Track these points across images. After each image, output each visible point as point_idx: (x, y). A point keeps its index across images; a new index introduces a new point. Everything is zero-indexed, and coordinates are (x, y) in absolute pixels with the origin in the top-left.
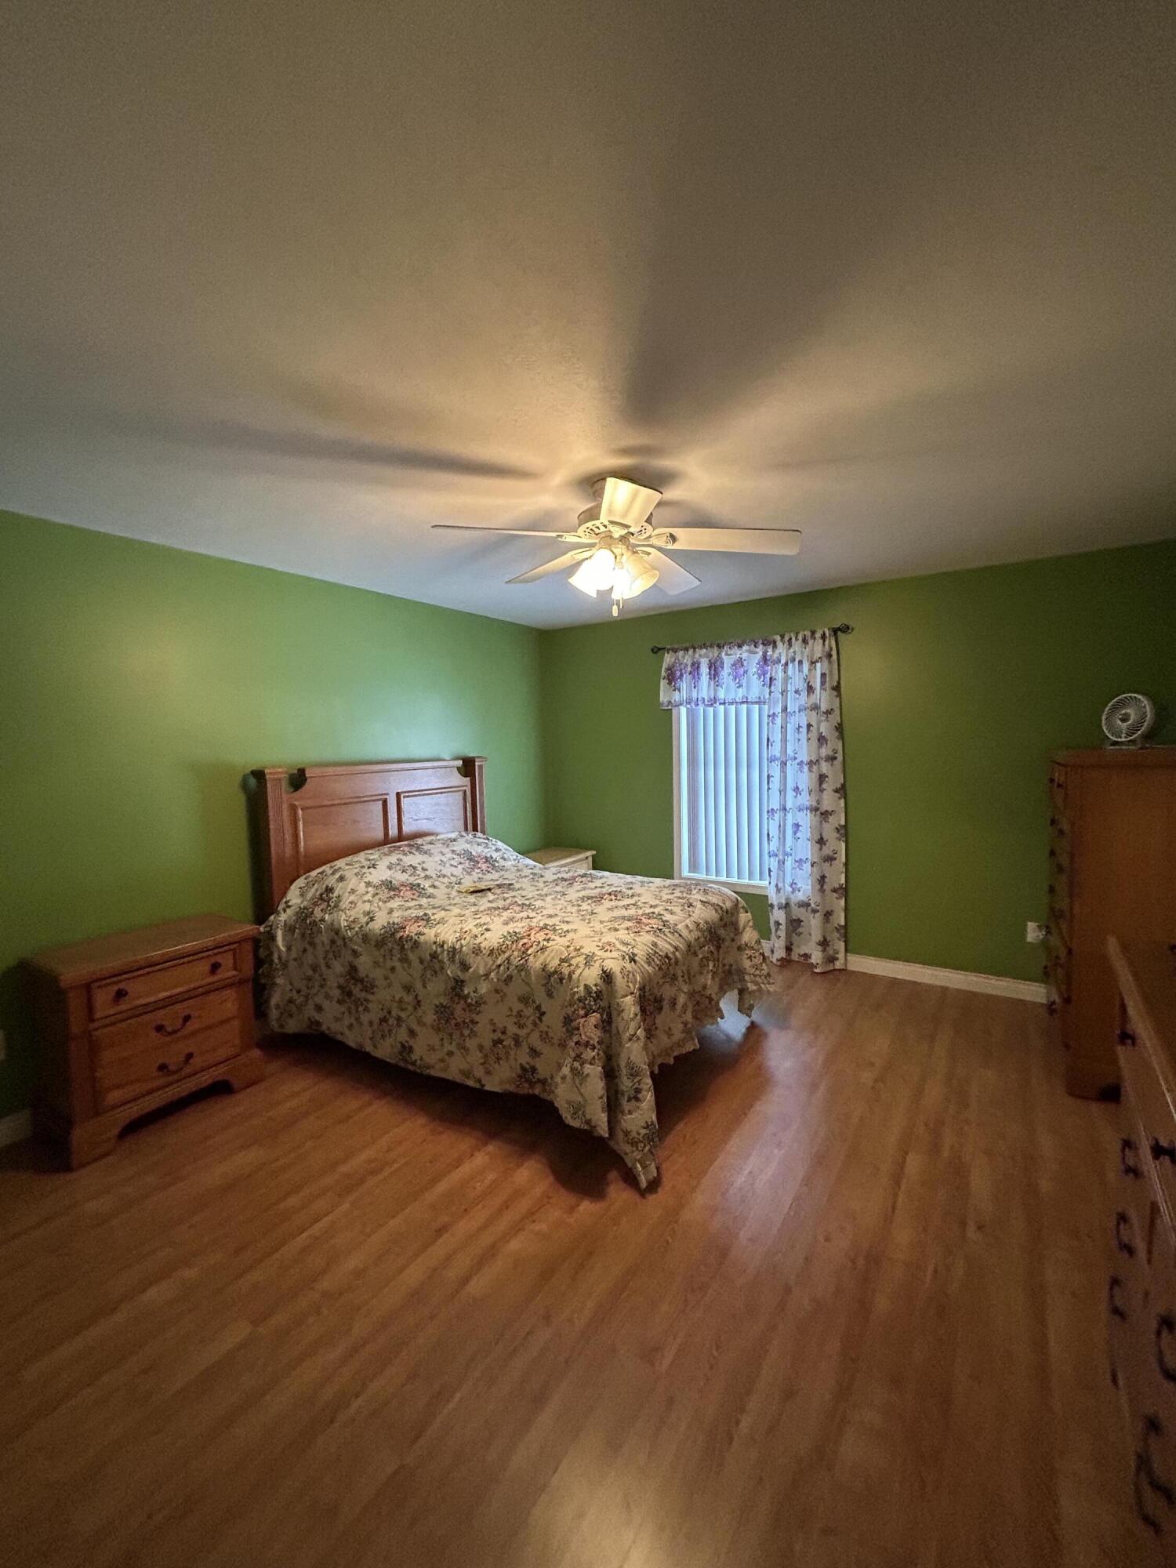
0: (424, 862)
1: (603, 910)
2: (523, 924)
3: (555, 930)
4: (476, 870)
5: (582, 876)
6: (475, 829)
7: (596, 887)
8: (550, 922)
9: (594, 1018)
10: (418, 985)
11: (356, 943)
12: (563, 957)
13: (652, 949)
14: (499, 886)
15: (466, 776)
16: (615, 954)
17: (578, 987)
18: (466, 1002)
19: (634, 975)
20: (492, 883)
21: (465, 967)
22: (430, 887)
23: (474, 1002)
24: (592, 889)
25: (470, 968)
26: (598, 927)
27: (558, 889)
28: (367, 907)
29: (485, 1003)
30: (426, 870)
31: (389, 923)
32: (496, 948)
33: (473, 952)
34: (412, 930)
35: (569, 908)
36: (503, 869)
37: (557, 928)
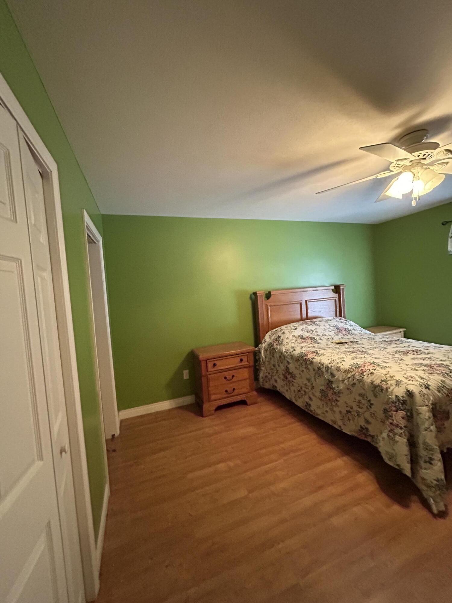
0: (316, 329)
1: (408, 359)
2: (362, 361)
3: (379, 365)
4: (340, 334)
5: (396, 341)
6: (341, 316)
7: (405, 347)
8: (377, 361)
9: (402, 413)
10: (313, 379)
11: (288, 359)
12: (383, 379)
13: (441, 384)
14: (351, 342)
15: (336, 293)
16: (416, 383)
17: (391, 396)
18: (333, 391)
19: (428, 396)
20: (348, 340)
21: (333, 375)
22: (319, 339)
23: (337, 392)
24: (402, 347)
25: (335, 376)
26: (404, 367)
27: (382, 345)
28: (293, 345)
29: (342, 393)
30: (318, 332)
31: (301, 352)
32: (348, 369)
33: (337, 370)
34: (310, 356)
35: (388, 356)
36: (353, 334)
37: (380, 364)
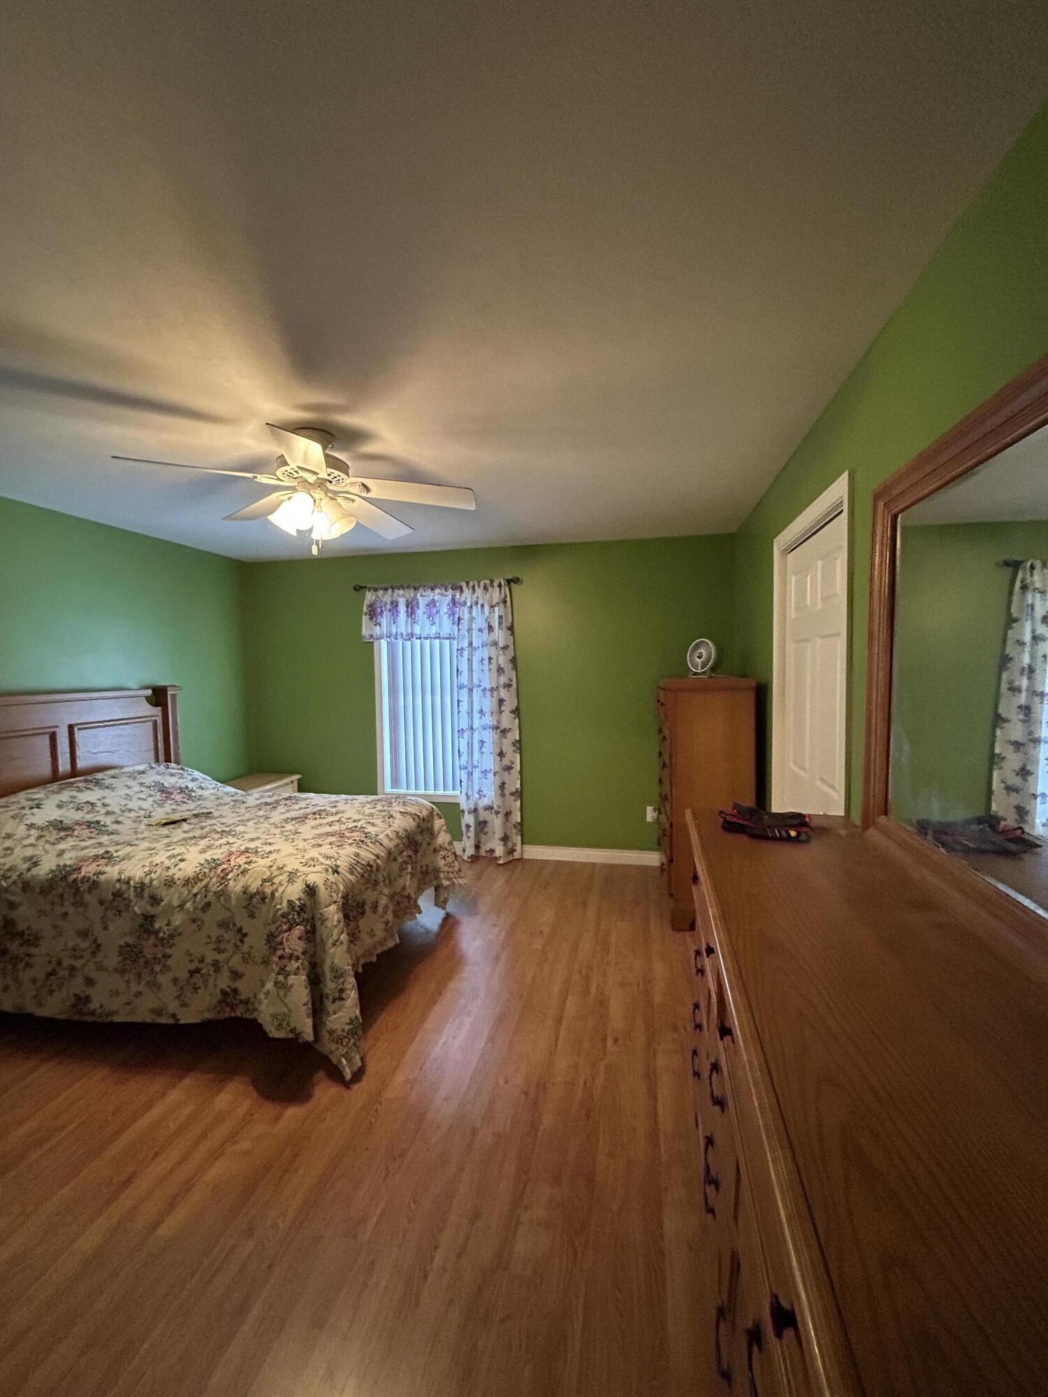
0: (104, 798)
1: (307, 830)
2: (222, 850)
3: (257, 852)
4: (169, 801)
5: (286, 799)
6: (168, 760)
7: (301, 808)
8: (252, 845)
9: (298, 930)
10: (98, 927)
11: (13, 894)
12: (265, 878)
13: (354, 859)
14: (196, 816)
15: (156, 705)
16: (318, 868)
17: (281, 904)
18: (157, 937)
19: (337, 885)
20: (188, 813)
21: (155, 900)
22: (113, 823)
23: (166, 936)
24: (297, 810)
25: (162, 901)
26: (301, 845)
27: (261, 813)
28: (29, 852)
29: (180, 934)
30: (108, 805)
31: (58, 866)
32: (191, 877)
33: (165, 885)
34: (89, 870)
35: (273, 830)
36: (200, 798)
37: (259, 850)
